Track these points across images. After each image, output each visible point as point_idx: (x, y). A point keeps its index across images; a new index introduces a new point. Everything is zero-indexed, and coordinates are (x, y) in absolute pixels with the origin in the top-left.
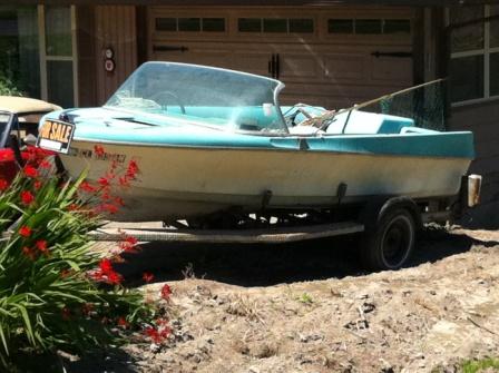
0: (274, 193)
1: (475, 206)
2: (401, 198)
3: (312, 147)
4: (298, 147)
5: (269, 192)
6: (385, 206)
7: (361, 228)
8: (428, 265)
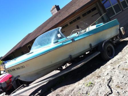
0: (72, 55)
1: (125, 34)
2: (106, 41)
3: (76, 40)
4: (71, 41)
5: (71, 55)
6: (103, 44)
7: (100, 53)
8: (120, 53)
